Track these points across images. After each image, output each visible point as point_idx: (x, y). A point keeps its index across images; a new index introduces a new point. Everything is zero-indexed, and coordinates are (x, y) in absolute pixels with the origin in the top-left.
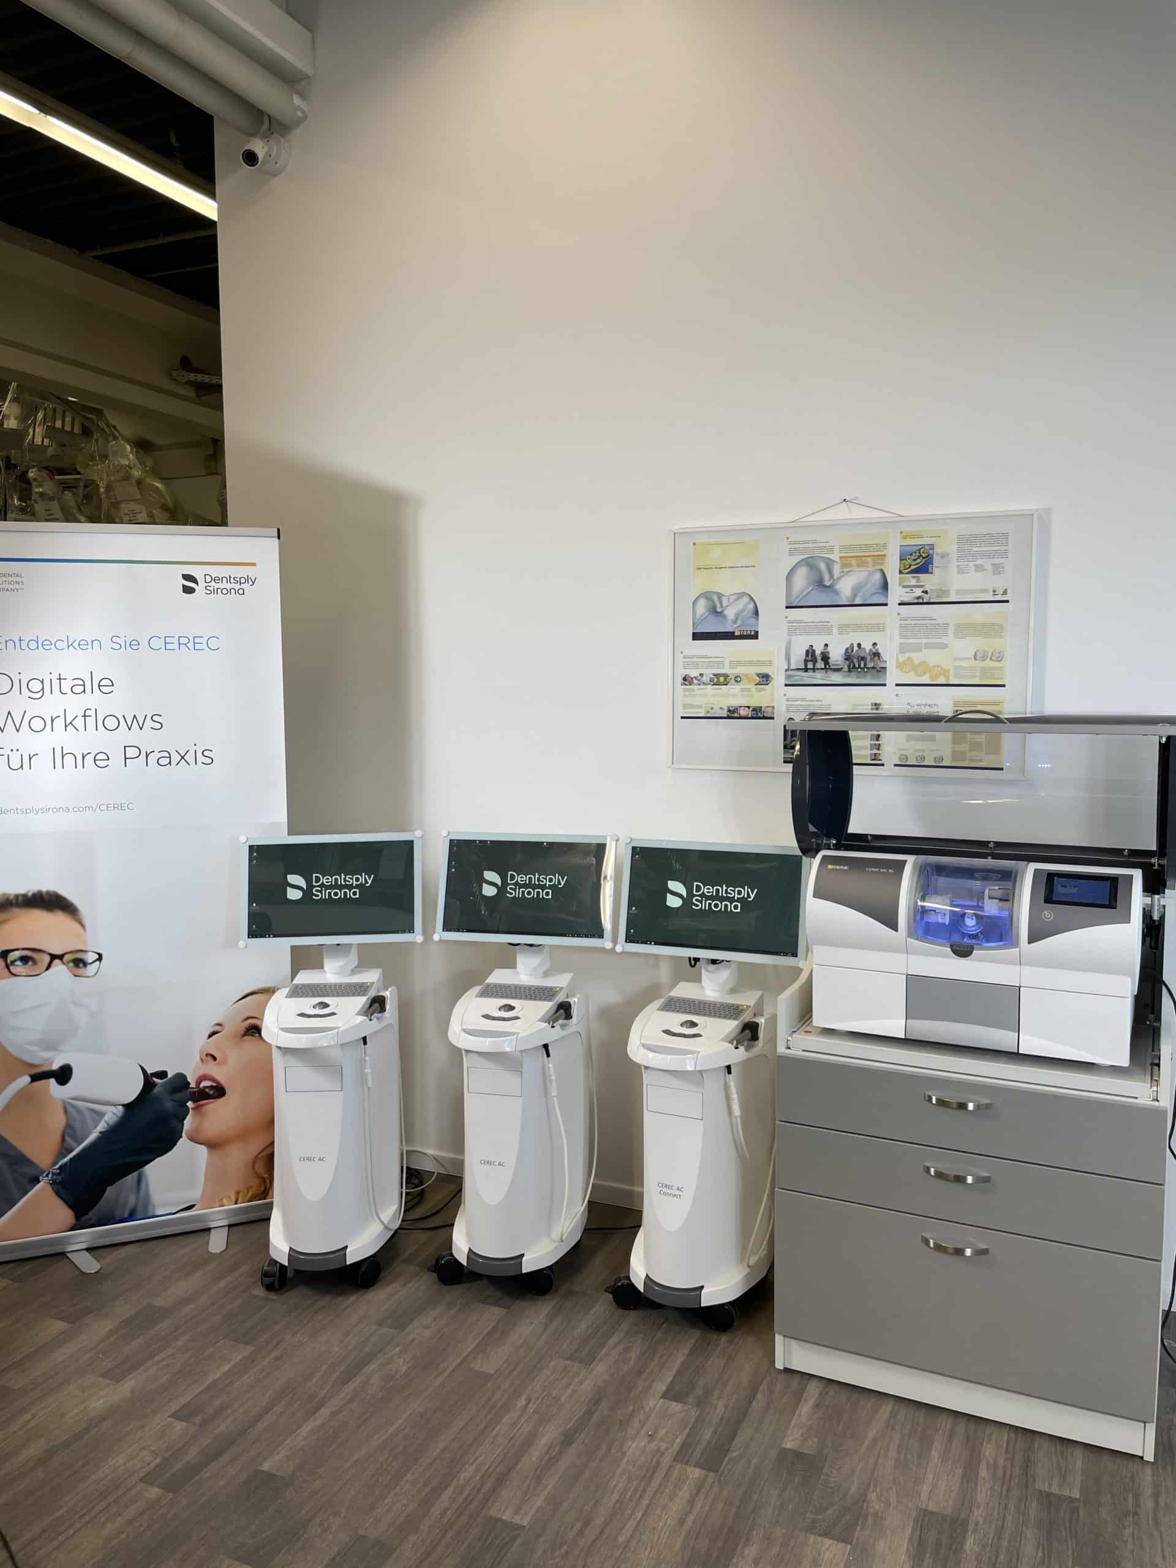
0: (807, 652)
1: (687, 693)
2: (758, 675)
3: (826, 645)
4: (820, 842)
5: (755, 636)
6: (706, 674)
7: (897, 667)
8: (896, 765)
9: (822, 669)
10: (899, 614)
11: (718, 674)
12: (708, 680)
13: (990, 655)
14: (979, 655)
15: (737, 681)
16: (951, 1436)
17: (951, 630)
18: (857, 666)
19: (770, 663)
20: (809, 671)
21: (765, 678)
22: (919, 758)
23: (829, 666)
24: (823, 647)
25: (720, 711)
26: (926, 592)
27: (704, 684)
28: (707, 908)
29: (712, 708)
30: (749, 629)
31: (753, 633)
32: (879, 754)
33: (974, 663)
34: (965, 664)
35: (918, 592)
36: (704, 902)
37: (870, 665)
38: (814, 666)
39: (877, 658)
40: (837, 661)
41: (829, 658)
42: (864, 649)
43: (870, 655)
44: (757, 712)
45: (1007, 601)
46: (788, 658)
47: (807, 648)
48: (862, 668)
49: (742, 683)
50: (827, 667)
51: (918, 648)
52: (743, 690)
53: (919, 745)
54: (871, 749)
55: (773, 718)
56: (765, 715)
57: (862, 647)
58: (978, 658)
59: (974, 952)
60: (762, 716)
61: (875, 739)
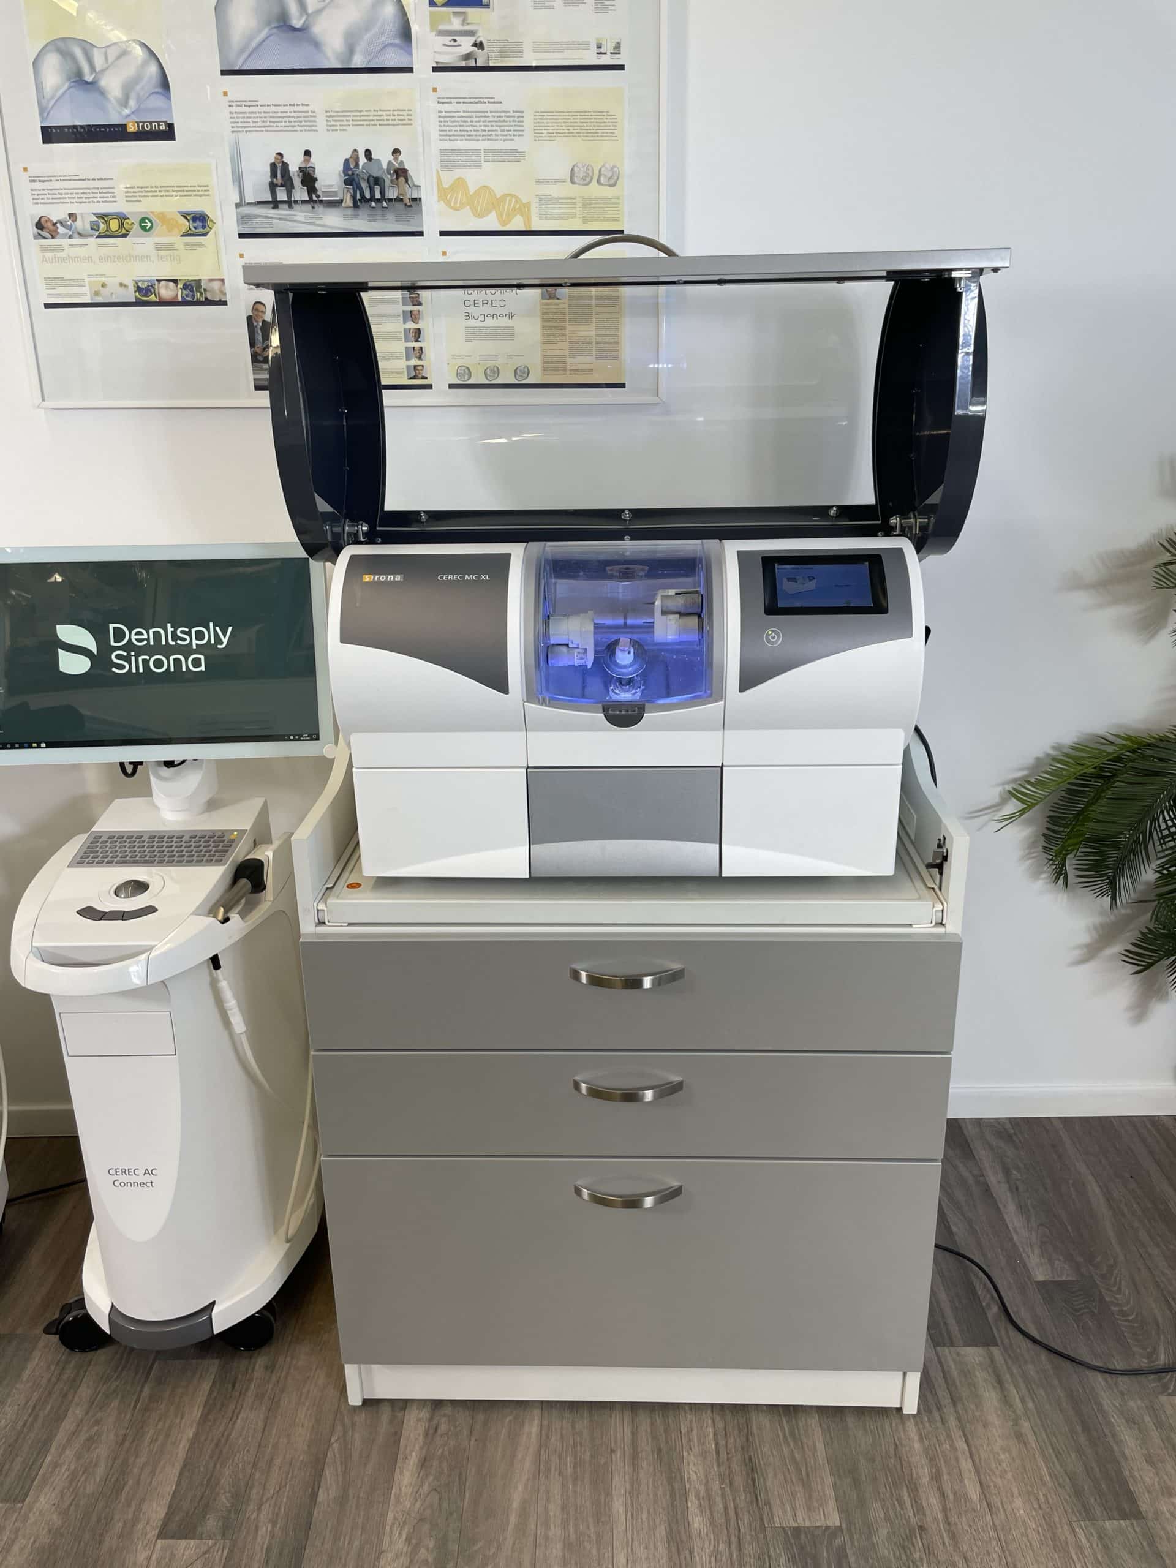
0: (273, 166)
1: (49, 255)
2: (185, 215)
3: (307, 153)
4: (337, 530)
5: (167, 134)
6: (82, 214)
7: (440, 198)
8: (451, 386)
9: (303, 202)
10: (435, 90)
11: (106, 215)
12: (88, 227)
13: (596, 172)
14: (580, 174)
15: (144, 228)
16: (635, 1457)
17: (528, 122)
18: (368, 196)
19: (203, 190)
20: (280, 206)
21: (199, 222)
22: (488, 372)
23: (318, 197)
24: (301, 157)
25: (122, 290)
26: (480, 45)
27: (81, 235)
28: (141, 670)
29: (103, 286)
30: (154, 119)
31: (163, 127)
32: (423, 366)
33: (567, 189)
34: (553, 191)
35: (466, 45)
36: (133, 658)
37: (392, 194)
38: (289, 194)
39: (402, 179)
40: (332, 186)
41: (316, 180)
42: (378, 160)
43: (390, 174)
44: (192, 291)
45: (621, 67)
46: (238, 180)
47: (274, 160)
48: (378, 201)
49: (155, 230)
50: (314, 198)
51: (472, 160)
52: (158, 246)
53: (489, 347)
54: (408, 359)
55: (225, 303)
56: (209, 297)
57: (373, 157)
58: (576, 179)
59: (645, 715)
60: (203, 299)
61: (413, 339)
